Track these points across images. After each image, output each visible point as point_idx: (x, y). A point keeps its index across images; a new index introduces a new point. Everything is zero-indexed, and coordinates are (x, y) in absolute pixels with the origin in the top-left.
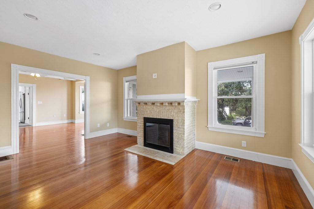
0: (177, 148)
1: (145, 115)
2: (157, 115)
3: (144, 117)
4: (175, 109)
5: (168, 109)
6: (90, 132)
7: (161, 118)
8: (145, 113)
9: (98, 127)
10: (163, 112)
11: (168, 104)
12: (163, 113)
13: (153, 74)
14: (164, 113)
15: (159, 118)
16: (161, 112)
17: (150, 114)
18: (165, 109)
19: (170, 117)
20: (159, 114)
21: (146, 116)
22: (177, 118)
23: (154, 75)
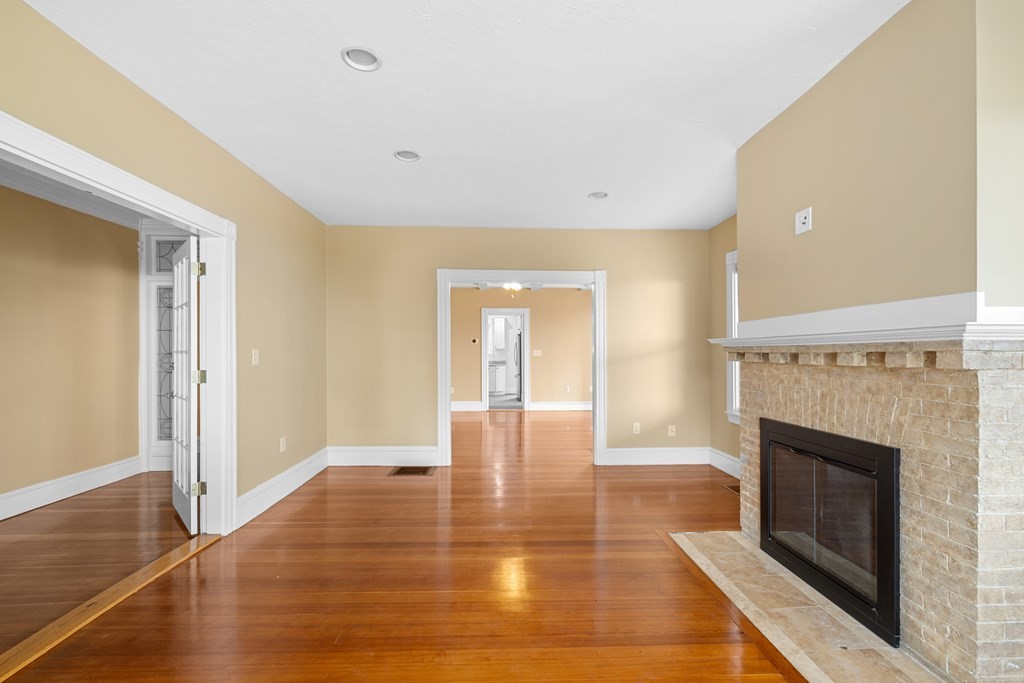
0: (924, 626)
1: (766, 410)
2: (814, 414)
3: (761, 419)
4: (909, 389)
5: (869, 390)
6: (608, 447)
7: (835, 432)
8: (769, 399)
9: (635, 432)
10: (841, 403)
11: (869, 360)
12: (843, 407)
13: (797, 215)
14: (847, 406)
15: (826, 429)
16: (832, 400)
17: (786, 404)
18: (852, 385)
19: (883, 435)
20: (824, 410)
21: (771, 416)
22: (923, 445)
23: (799, 217)
